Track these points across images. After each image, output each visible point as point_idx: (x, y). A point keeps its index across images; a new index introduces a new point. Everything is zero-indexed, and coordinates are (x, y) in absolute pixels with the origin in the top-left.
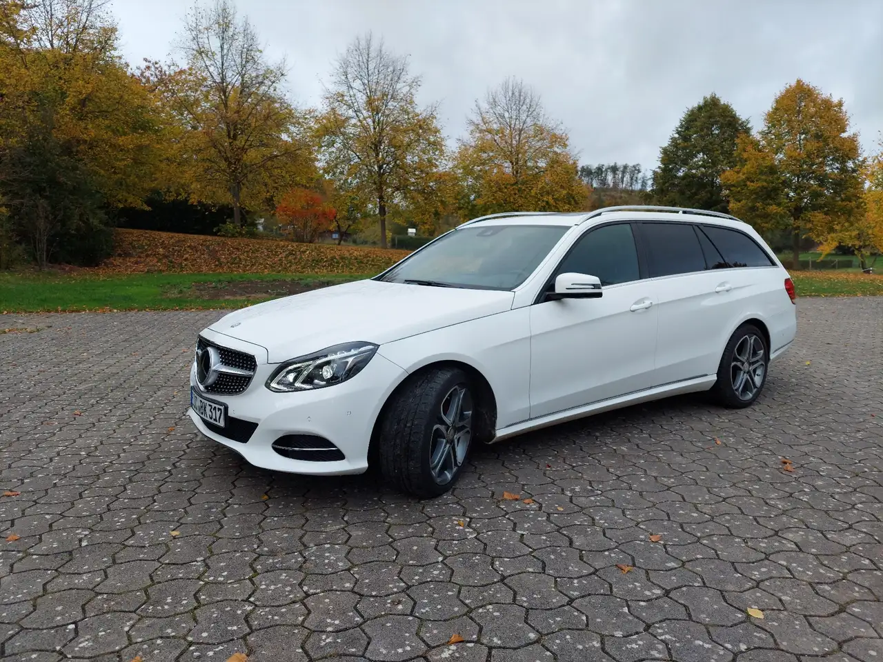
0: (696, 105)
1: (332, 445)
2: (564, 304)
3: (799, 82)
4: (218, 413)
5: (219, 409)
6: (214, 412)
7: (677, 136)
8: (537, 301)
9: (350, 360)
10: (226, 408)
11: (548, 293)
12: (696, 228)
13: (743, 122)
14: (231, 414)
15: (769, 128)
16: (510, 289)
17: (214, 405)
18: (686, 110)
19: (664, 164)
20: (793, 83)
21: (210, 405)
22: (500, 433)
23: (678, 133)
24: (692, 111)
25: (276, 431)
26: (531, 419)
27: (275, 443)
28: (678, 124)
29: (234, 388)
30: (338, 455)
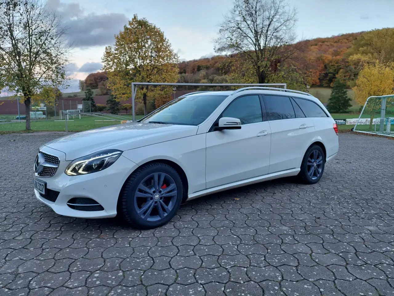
1: (97, 203)
2: (224, 132)
4: (42, 187)
5: (42, 185)
6: (40, 186)
8: (210, 131)
9: (107, 159)
10: (46, 184)
11: (216, 127)
12: (291, 99)
14: (48, 187)
16: (196, 125)
17: (40, 183)
21: (39, 183)
22: (191, 196)
25: (69, 196)
26: (206, 189)
27: (68, 202)
29: (50, 174)
30: (101, 208)
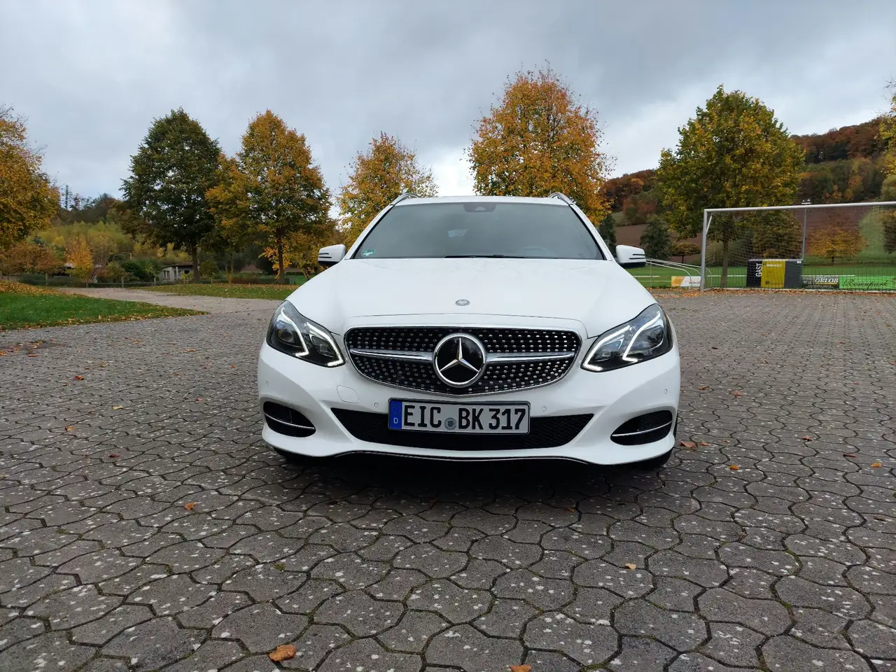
0: (163, 117)
3: (268, 112)
4: (515, 416)
5: (519, 410)
6: (504, 417)
7: (146, 146)
10: (529, 407)
13: (212, 143)
15: (246, 151)
17: (505, 408)
18: (153, 121)
19: (136, 174)
20: (264, 113)
21: (492, 410)
23: (148, 143)
24: (159, 122)
25: (623, 416)
27: (616, 432)
28: (147, 134)
